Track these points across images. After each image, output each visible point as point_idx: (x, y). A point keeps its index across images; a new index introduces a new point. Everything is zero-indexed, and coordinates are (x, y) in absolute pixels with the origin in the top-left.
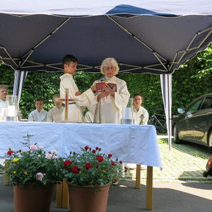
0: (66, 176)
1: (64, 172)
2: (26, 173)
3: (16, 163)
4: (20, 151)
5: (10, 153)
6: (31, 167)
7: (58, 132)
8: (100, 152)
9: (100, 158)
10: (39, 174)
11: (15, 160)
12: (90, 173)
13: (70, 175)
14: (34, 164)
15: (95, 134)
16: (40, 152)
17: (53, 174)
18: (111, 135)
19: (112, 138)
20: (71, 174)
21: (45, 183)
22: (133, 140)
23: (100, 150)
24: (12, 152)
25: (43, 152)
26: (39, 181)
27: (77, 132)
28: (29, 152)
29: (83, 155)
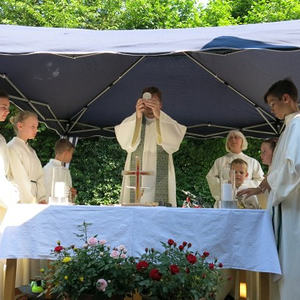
0: (141, 284)
1: (137, 279)
2: (82, 279)
3: (67, 263)
4: (73, 247)
5: (58, 249)
6: (89, 271)
7: (127, 220)
8: (190, 250)
9: (191, 258)
10: (101, 281)
11: (67, 259)
12: (178, 281)
13: (147, 283)
14: (93, 266)
15: (180, 223)
16: (102, 249)
17: (121, 282)
18: (205, 225)
19: (205, 229)
20: (148, 281)
21: (110, 295)
22: (237, 232)
23: (190, 245)
24: (61, 248)
25: (106, 249)
26: (102, 292)
27: (153, 219)
28: (86, 248)
29: (166, 253)
